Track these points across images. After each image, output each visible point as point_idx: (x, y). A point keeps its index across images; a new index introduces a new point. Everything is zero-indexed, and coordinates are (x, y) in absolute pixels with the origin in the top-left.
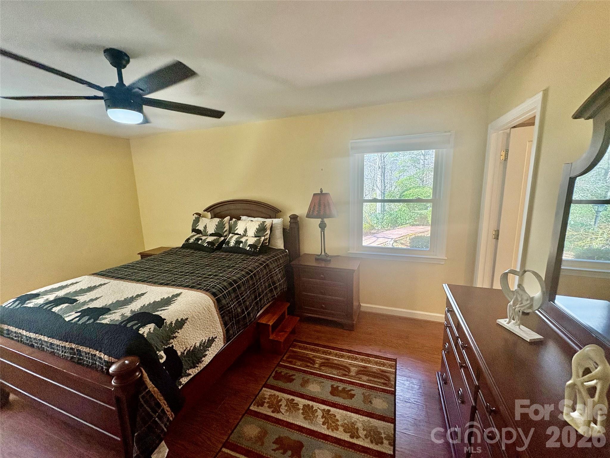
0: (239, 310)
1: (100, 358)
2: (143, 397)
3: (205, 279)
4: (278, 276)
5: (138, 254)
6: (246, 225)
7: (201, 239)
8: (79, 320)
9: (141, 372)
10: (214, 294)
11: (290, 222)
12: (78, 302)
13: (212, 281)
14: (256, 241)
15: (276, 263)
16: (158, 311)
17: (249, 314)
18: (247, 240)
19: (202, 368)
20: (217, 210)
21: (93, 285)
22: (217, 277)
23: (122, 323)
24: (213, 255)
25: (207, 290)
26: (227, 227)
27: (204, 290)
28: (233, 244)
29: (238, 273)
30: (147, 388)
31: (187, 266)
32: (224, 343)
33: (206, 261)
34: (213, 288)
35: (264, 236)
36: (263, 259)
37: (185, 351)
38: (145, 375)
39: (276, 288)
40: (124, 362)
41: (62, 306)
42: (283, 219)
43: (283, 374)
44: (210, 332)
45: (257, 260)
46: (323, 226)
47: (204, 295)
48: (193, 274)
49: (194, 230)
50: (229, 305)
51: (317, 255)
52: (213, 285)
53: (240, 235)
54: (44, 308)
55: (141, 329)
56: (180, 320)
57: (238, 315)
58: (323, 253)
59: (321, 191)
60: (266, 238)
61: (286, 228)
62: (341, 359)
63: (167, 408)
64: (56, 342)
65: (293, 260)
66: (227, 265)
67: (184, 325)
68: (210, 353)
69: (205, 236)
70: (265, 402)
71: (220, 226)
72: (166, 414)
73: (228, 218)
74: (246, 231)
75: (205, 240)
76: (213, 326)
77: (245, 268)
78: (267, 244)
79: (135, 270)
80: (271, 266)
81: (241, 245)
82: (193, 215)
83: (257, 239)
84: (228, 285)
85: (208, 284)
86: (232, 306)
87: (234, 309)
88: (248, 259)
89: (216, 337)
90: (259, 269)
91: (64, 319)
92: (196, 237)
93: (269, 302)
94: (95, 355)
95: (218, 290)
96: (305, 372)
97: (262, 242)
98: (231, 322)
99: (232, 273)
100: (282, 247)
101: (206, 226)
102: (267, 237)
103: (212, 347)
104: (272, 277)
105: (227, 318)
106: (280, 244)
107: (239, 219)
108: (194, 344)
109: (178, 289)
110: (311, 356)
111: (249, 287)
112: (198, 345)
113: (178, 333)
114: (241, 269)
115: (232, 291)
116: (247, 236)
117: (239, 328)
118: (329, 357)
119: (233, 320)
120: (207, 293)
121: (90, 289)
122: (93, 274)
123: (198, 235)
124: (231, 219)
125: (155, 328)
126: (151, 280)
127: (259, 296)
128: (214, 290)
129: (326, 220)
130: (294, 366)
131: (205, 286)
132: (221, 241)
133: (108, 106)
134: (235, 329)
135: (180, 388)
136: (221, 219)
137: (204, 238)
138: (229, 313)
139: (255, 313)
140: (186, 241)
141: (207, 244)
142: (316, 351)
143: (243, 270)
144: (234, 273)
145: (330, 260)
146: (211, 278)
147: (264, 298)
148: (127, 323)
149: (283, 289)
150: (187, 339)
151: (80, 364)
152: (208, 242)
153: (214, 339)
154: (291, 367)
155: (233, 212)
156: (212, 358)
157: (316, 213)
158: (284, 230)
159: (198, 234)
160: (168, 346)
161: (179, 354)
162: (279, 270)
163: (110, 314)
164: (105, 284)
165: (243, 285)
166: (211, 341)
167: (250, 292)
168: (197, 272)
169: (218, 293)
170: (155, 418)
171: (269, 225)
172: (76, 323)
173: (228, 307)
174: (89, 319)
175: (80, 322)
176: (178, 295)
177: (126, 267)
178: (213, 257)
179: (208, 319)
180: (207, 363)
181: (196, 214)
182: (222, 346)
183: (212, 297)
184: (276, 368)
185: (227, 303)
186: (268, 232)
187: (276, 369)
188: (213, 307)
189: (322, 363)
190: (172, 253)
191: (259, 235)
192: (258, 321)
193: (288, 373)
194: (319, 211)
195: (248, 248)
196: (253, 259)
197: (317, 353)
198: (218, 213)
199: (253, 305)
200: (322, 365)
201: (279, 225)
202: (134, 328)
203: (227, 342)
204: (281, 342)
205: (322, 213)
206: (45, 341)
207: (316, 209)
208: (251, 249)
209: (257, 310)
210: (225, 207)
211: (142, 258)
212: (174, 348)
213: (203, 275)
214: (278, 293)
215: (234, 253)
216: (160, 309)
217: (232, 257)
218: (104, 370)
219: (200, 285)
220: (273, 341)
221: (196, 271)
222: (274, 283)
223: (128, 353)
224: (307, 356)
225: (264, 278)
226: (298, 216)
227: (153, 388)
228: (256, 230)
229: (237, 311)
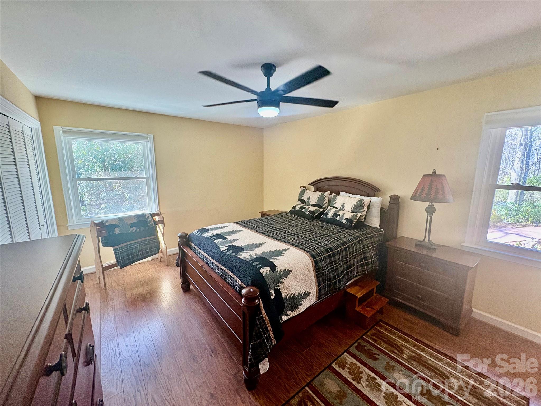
0: (332, 275)
1: (236, 281)
2: (259, 319)
3: (306, 242)
4: (371, 253)
5: (259, 213)
6: (344, 200)
7: (305, 208)
8: (227, 252)
9: (259, 300)
10: (313, 256)
11: (389, 202)
12: (227, 239)
13: (312, 245)
14: (352, 216)
15: (370, 240)
16: (272, 259)
17: (339, 281)
18: (344, 214)
19: (297, 314)
20: (320, 185)
21: (235, 230)
22: (316, 242)
23: (250, 261)
24: (313, 223)
25: (308, 252)
26: (327, 201)
27: (305, 251)
28: (331, 216)
29: (334, 242)
30: (262, 314)
31: (293, 228)
32: (316, 299)
33: (308, 227)
34: (313, 250)
35: (361, 213)
36: (357, 234)
37: (287, 295)
38: (262, 304)
39: (367, 264)
40: (250, 290)
41: (219, 240)
42: (382, 199)
43: (366, 348)
44: (306, 287)
45: (351, 233)
46: (430, 211)
47: (305, 255)
48: (297, 236)
49: (299, 200)
50: (324, 268)
51: (418, 241)
52: (312, 248)
53: (338, 208)
54: (211, 239)
55: (261, 269)
56: (286, 270)
57: (329, 279)
58: (427, 240)
59: (434, 171)
60: (362, 214)
61: (384, 208)
62: (438, 363)
63: (272, 335)
64: (215, 262)
65: (388, 241)
66: (325, 233)
67: (289, 275)
68: (305, 304)
69: (308, 206)
70: (346, 367)
71: (321, 199)
72: (271, 339)
73: (329, 192)
74: (343, 206)
75: (308, 209)
76: (310, 282)
77: (341, 239)
78: (363, 220)
79: (258, 224)
80: (365, 242)
81: (338, 218)
82: (300, 187)
83: (353, 215)
84: (325, 251)
85: (308, 247)
86: (326, 270)
87: (328, 273)
88: (343, 231)
89: (311, 292)
90: (354, 243)
91: (220, 249)
92: (301, 205)
93: (359, 275)
94: (234, 278)
95: (316, 254)
96: (390, 356)
97: (358, 218)
98: (323, 283)
99: (328, 241)
100: (377, 225)
101: (309, 197)
102: (364, 214)
103: (306, 300)
104: (365, 253)
105: (321, 279)
106: (375, 222)
107: (338, 194)
108: (294, 292)
109: (286, 245)
110: (399, 344)
111: (343, 256)
112: (297, 294)
113: (285, 280)
114: (336, 239)
115: (328, 257)
116: (344, 211)
117: (330, 290)
118: (421, 353)
119: (325, 282)
120: (308, 254)
121: (234, 232)
122: (235, 222)
123: (303, 205)
124: (331, 194)
125: (270, 271)
126: (268, 234)
127: (351, 268)
128: (313, 253)
129: (436, 205)
130: (379, 346)
131: (306, 248)
132: (320, 211)
133: (259, 106)
134: (326, 290)
135: (281, 322)
136: (322, 193)
137: (307, 207)
138: (323, 275)
139: (345, 282)
140: (293, 208)
141: (309, 212)
142: (405, 340)
143: (338, 241)
144: (330, 241)
145: (435, 249)
146: (311, 242)
147: (354, 270)
148: (253, 262)
149: (375, 266)
150: (289, 287)
151: (225, 281)
152: (310, 211)
153: (308, 293)
154: (375, 345)
155: (334, 188)
156: (306, 308)
157: (424, 195)
158: (382, 209)
159: (303, 203)
160: (277, 287)
161: (283, 297)
162: (373, 247)
163: (244, 253)
164: (241, 231)
165: (338, 254)
166: (307, 294)
167: (343, 262)
168: (301, 235)
169: (316, 256)
170: (264, 338)
171: (367, 202)
172: (226, 253)
173: (323, 270)
174: (233, 253)
175: (228, 253)
176: (286, 250)
177: (253, 221)
178: (313, 224)
179: (306, 275)
180: (302, 311)
181: (303, 187)
182: (315, 301)
183: (312, 258)
184: (359, 339)
185: (323, 267)
186: (365, 209)
187: (359, 341)
188: (311, 267)
189: (413, 356)
190: (282, 215)
191: (356, 211)
192: (347, 290)
193: (371, 350)
194: (429, 193)
195: (344, 222)
196: (347, 232)
197: (406, 342)
198: (321, 187)
199: (344, 274)
200: (411, 358)
201: (377, 204)
202: (258, 267)
203: (319, 300)
204: (367, 317)
205: (432, 196)
206: (210, 260)
207: (425, 191)
208: (347, 223)
209: (347, 279)
210: (327, 183)
211: (261, 216)
212: (281, 291)
213: (305, 238)
214: (369, 269)
215: (331, 224)
216: (274, 258)
217: (329, 227)
218: (238, 290)
219: (302, 245)
220: (358, 313)
221: (300, 233)
222: (366, 259)
223: (253, 284)
224: (395, 342)
225: (357, 252)
226: (399, 197)
227: (265, 315)
228: (354, 206)
229: (330, 275)
